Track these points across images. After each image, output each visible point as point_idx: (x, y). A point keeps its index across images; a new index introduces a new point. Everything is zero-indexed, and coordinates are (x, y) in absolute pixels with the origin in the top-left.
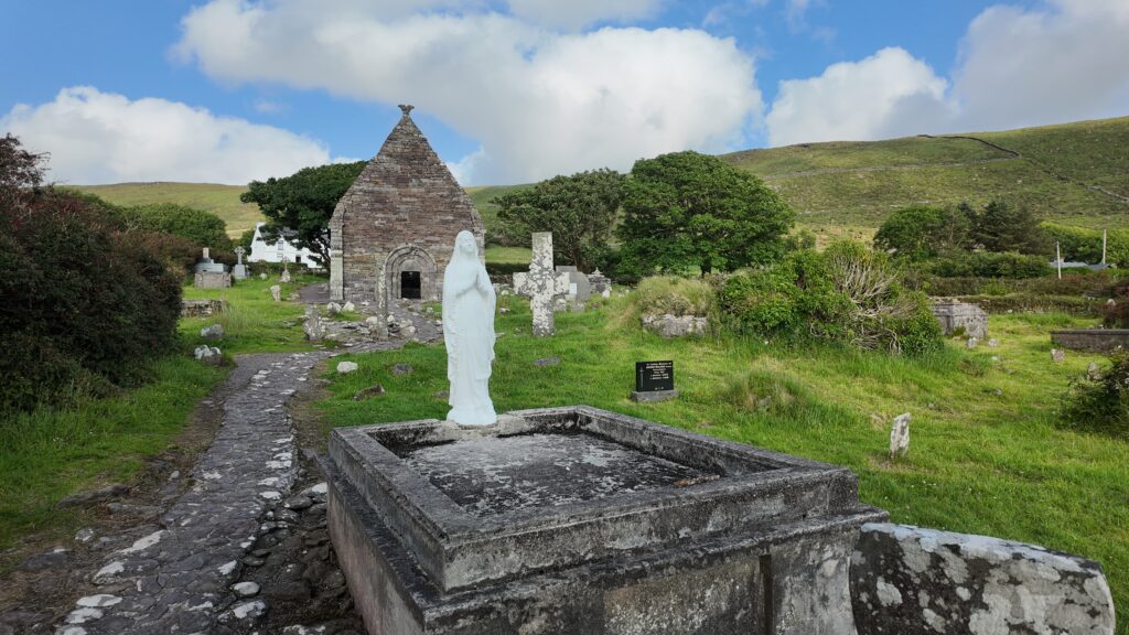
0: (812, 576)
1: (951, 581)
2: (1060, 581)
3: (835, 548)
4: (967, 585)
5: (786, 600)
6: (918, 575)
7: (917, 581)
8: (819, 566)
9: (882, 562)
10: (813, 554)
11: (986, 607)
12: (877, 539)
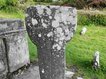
0: (16, 43)
1: (48, 15)
2: (69, 11)
3: (20, 37)
4: (51, 15)
5: (10, 49)
6: (41, 15)
7: (41, 17)
8: (17, 41)
9: (33, 14)
10: (15, 38)
11: (55, 20)
12: (31, 9)
